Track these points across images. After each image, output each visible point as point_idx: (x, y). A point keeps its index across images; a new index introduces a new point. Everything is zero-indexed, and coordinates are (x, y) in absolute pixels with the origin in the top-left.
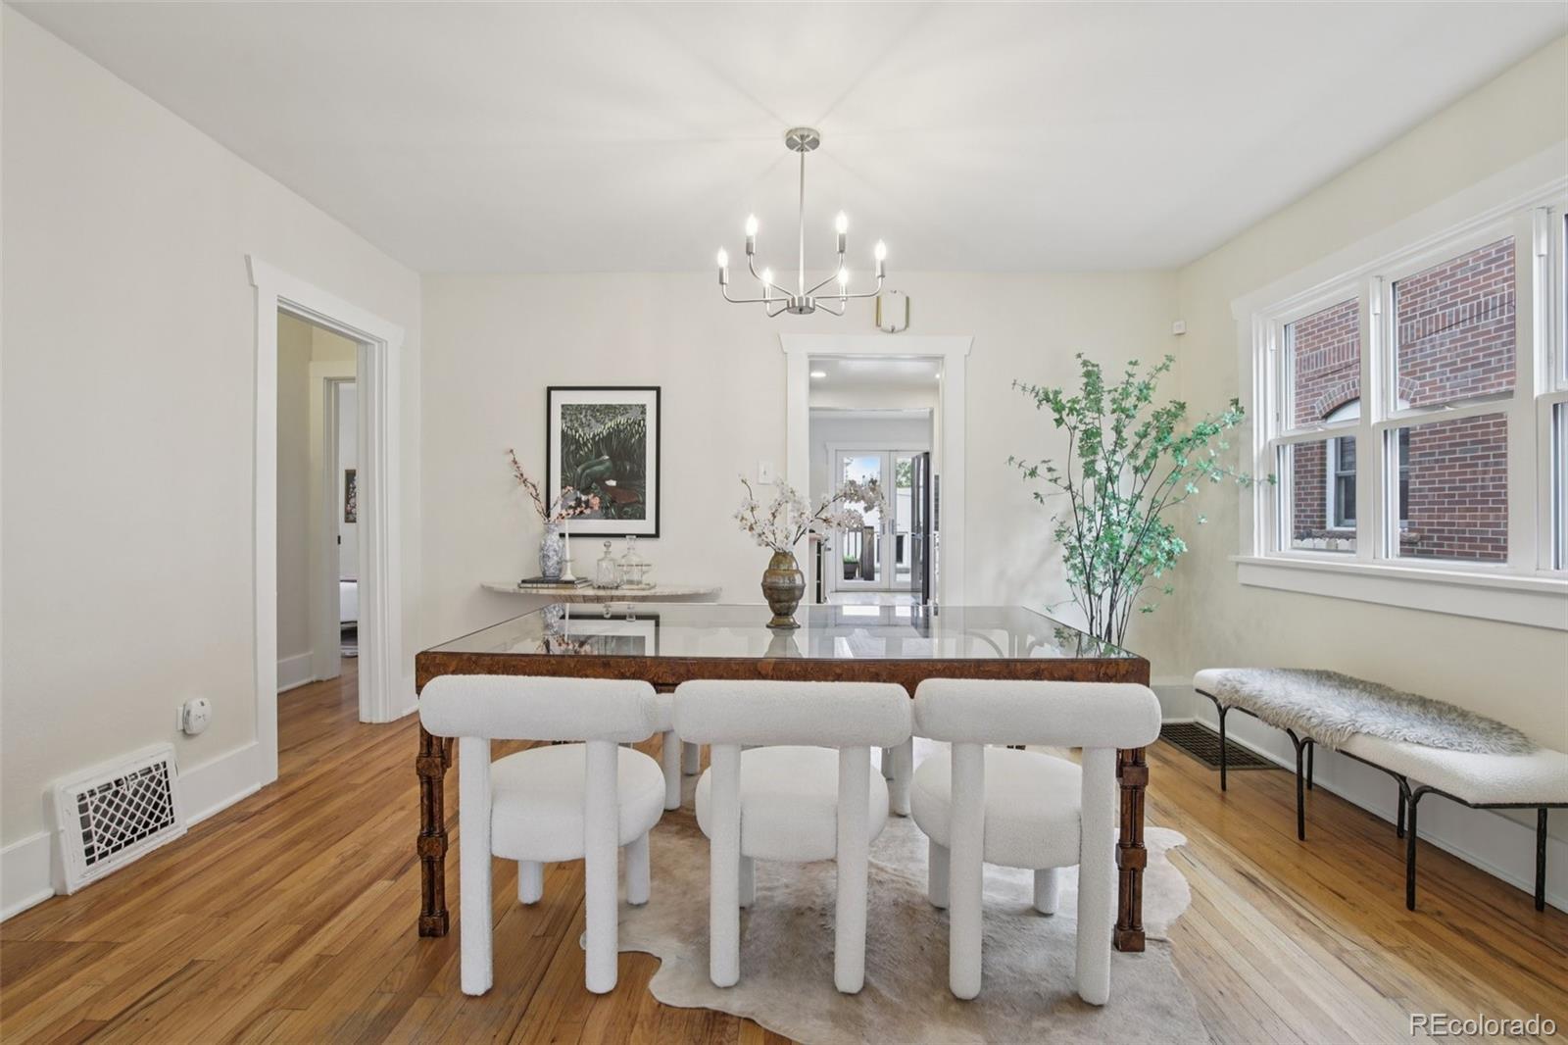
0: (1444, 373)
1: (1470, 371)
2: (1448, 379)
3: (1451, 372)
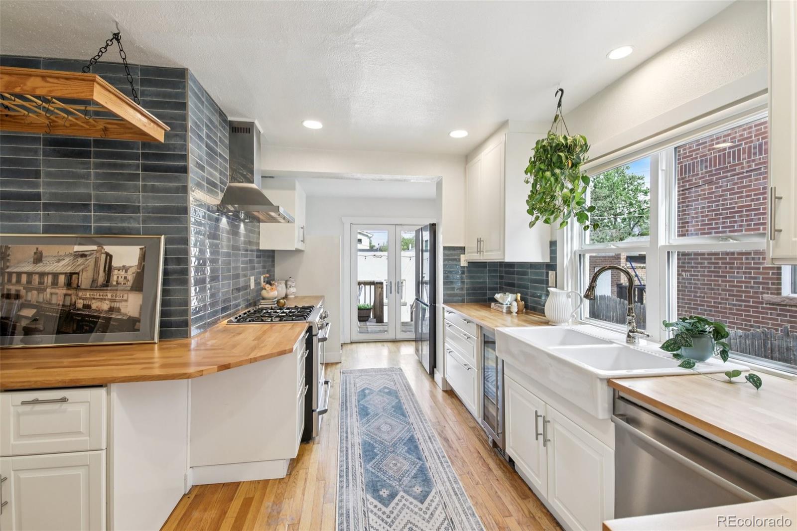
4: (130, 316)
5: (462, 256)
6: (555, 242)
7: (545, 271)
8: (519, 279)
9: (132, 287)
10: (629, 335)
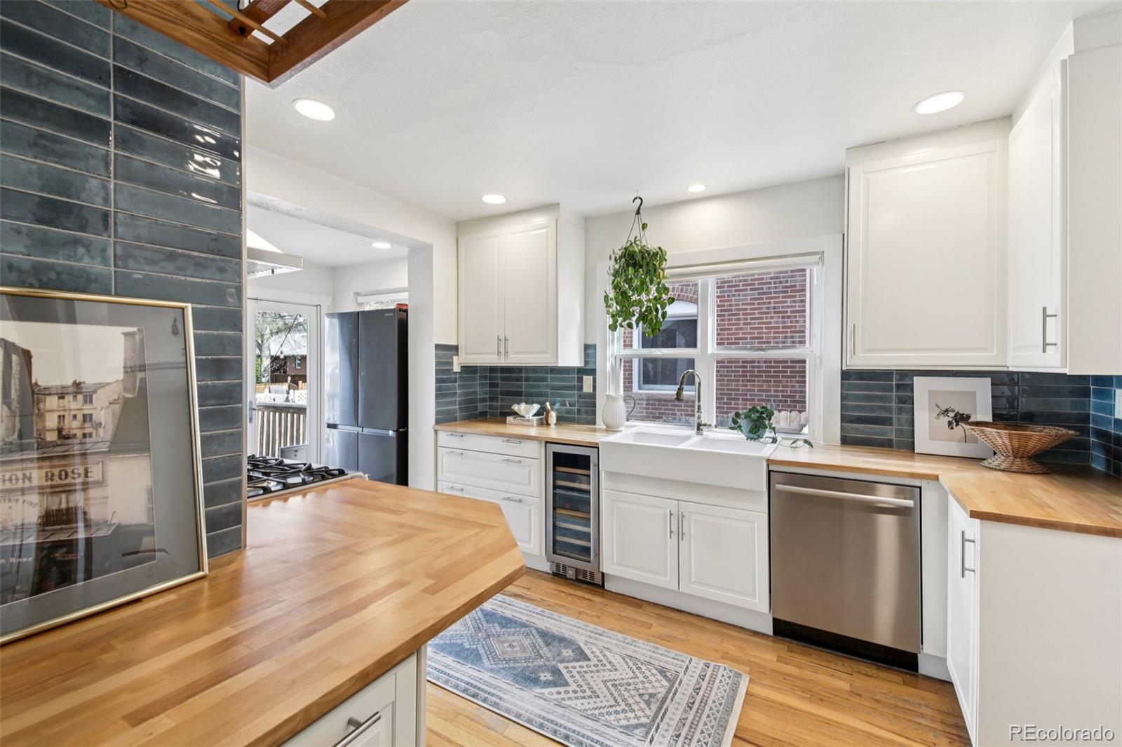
0: (730, 291)
1: (749, 292)
2: (733, 296)
3: (736, 291)
4: (119, 526)
5: (455, 358)
6: (594, 347)
7: (576, 376)
8: (527, 387)
9: (113, 443)
10: (698, 429)
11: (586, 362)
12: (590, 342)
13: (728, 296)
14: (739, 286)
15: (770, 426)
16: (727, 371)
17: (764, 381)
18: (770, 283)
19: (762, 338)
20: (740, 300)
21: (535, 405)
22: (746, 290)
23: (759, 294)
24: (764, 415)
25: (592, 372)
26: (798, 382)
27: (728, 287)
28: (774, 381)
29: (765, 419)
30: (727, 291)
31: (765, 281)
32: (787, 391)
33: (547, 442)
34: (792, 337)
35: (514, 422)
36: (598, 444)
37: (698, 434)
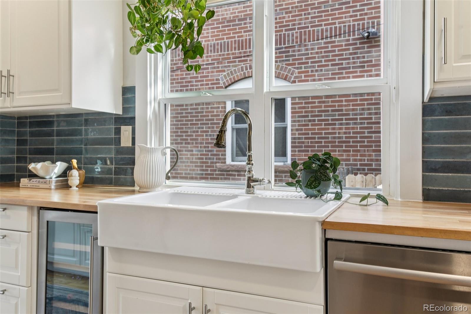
6: (133, 90)
7: (114, 126)
10: (249, 186)
11: (124, 109)
12: (129, 84)
13: (312, 71)
14: (321, 61)
15: (335, 179)
16: (311, 142)
17: (345, 151)
18: (349, 59)
19: (342, 110)
20: (323, 75)
21: (58, 163)
22: (328, 65)
23: (339, 69)
24: (328, 165)
25: (131, 121)
26: (374, 151)
27: (312, 62)
28: (353, 151)
29: (328, 168)
30: (311, 67)
31: (344, 57)
32: (365, 159)
33: (41, 208)
34: (369, 109)
35: (29, 185)
36: (96, 207)
37: (248, 192)
